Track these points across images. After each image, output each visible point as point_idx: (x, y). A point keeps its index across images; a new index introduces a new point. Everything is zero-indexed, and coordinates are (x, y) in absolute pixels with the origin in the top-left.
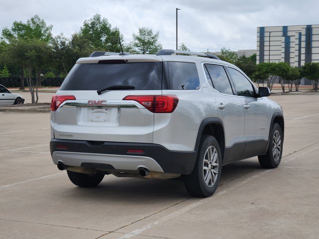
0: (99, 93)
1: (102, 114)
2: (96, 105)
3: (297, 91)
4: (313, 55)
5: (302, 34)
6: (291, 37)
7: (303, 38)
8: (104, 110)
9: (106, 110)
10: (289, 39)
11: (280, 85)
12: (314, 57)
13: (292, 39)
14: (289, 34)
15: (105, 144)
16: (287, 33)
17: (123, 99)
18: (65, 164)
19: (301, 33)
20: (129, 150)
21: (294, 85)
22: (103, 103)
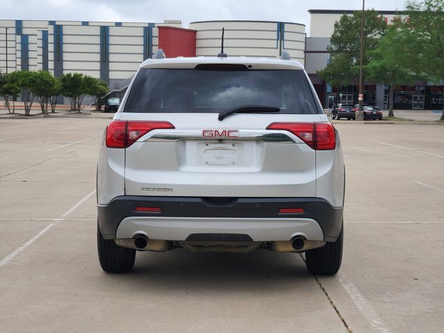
0: (221, 118)
1: (228, 153)
2: (218, 137)
3: (53, 112)
4: (64, 63)
5: (49, 33)
6: (30, 37)
7: (51, 39)
8: (229, 146)
9: (234, 145)
10: (27, 39)
11: (23, 104)
12: (66, 65)
13: (31, 39)
14: (25, 32)
15: (240, 201)
16: (22, 30)
17: (268, 128)
18: (150, 238)
19: (47, 31)
20: (281, 210)
21: (49, 105)
22: (232, 134)
